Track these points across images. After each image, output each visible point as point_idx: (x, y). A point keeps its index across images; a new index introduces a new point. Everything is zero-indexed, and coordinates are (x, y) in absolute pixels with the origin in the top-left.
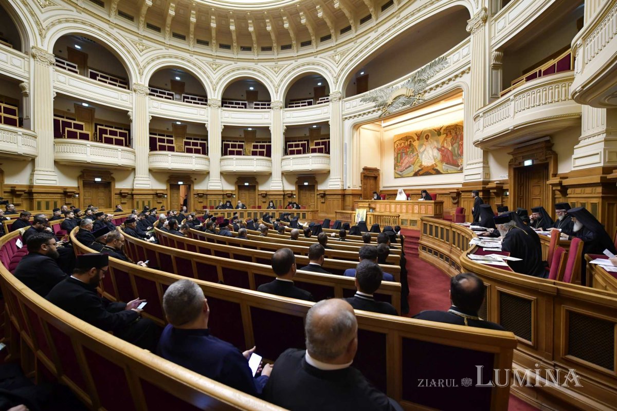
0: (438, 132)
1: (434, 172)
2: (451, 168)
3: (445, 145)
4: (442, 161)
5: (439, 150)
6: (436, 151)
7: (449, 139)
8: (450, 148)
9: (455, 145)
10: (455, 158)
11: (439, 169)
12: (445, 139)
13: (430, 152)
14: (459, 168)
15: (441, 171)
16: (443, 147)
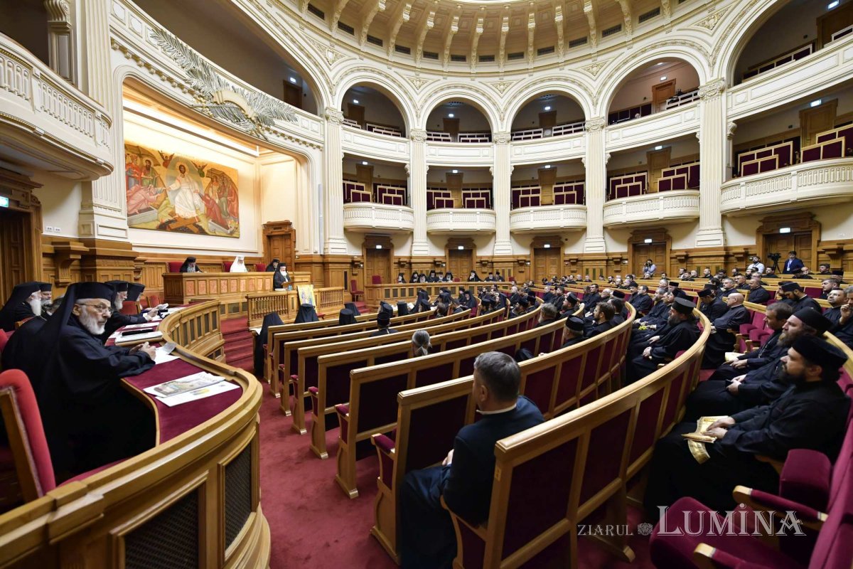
0: (200, 170)
1: (196, 229)
2: (220, 230)
3: (211, 194)
4: (207, 216)
5: (203, 198)
6: (197, 200)
7: (215, 188)
8: (217, 201)
9: (223, 199)
10: (223, 216)
11: (203, 227)
12: (209, 186)
13: (189, 195)
14: (229, 231)
15: (207, 231)
16: (208, 195)
